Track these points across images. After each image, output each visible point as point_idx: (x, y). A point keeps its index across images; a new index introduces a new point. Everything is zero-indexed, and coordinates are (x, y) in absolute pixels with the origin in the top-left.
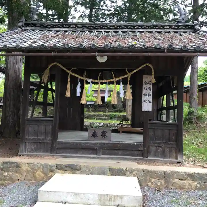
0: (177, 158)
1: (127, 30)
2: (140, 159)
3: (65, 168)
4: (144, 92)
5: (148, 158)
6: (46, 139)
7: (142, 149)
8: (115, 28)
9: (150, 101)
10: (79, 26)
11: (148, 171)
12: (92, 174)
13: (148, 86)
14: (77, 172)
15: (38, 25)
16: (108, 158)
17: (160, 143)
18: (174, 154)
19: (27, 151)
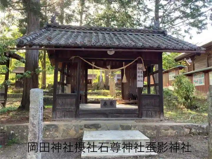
0: (160, 117)
1: (121, 33)
2: (137, 119)
3: (91, 127)
4: (138, 75)
5: (142, 118)
6: (71, 109)
7: (138, 113)
8: (113, 31)
9: (142, 81)
10: (88, 28)
11: (146, 126)
12: (109, 130)
13: (141, 71)
14: (99, 129)
15: (57, 27)
16: (116, 120)
17: (149, 108)
18: (158, 115)
19: (57, 118)
